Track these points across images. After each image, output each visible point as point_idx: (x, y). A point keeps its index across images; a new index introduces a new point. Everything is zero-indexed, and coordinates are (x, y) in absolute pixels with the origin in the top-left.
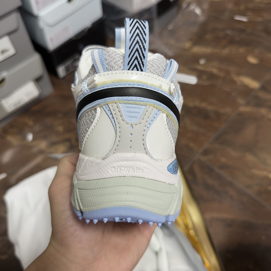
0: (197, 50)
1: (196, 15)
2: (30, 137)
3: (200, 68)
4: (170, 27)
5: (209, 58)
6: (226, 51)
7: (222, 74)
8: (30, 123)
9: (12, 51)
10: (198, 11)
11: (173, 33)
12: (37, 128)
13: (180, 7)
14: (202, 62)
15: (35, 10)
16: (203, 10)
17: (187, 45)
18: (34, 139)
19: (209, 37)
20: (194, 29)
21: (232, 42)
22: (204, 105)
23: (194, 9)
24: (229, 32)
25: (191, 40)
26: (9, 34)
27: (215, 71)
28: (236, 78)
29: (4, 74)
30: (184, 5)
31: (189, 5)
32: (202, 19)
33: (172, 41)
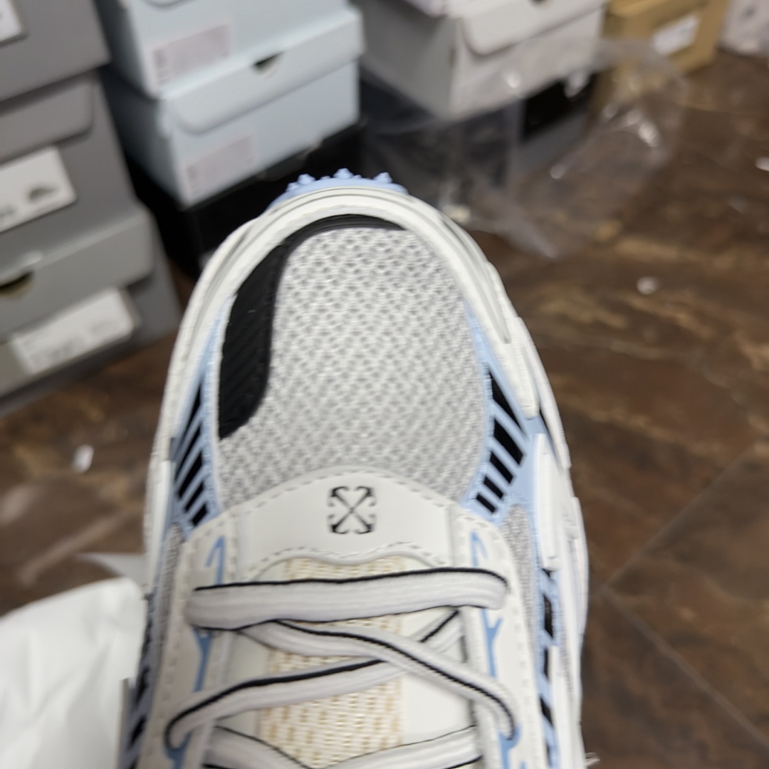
0: (634, 248)
1: (642, 145)
2: (84, 458)
3: (638, 303)
4: (558, 173)
5: (669, 277)
6: (723, 263)
7: (706, 332)
8: (95, 414)
9: (63, 194)
10: (647, 134)
11: (564, 189)
12: (111, 432)
13: (594, 118)
14: (646, 286)
15: (152, 79)
16: (663, 133)
17: (606, 230)
18: (95, 466)
19: (674, 212)
20: (632, 186)
21: (744, 235)
22: (639, 422)
23: (636, 127)
24: (738, 205)
25: (618, 215)
26: (61, 143)
27: (684, 318)
28: (749, 350)
29: (33, 260)
30: (608, 113)
31: (622, 112)
32: (657, 157)
33: (560, 216)
